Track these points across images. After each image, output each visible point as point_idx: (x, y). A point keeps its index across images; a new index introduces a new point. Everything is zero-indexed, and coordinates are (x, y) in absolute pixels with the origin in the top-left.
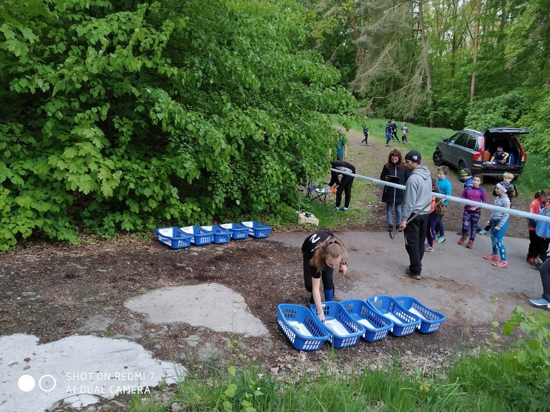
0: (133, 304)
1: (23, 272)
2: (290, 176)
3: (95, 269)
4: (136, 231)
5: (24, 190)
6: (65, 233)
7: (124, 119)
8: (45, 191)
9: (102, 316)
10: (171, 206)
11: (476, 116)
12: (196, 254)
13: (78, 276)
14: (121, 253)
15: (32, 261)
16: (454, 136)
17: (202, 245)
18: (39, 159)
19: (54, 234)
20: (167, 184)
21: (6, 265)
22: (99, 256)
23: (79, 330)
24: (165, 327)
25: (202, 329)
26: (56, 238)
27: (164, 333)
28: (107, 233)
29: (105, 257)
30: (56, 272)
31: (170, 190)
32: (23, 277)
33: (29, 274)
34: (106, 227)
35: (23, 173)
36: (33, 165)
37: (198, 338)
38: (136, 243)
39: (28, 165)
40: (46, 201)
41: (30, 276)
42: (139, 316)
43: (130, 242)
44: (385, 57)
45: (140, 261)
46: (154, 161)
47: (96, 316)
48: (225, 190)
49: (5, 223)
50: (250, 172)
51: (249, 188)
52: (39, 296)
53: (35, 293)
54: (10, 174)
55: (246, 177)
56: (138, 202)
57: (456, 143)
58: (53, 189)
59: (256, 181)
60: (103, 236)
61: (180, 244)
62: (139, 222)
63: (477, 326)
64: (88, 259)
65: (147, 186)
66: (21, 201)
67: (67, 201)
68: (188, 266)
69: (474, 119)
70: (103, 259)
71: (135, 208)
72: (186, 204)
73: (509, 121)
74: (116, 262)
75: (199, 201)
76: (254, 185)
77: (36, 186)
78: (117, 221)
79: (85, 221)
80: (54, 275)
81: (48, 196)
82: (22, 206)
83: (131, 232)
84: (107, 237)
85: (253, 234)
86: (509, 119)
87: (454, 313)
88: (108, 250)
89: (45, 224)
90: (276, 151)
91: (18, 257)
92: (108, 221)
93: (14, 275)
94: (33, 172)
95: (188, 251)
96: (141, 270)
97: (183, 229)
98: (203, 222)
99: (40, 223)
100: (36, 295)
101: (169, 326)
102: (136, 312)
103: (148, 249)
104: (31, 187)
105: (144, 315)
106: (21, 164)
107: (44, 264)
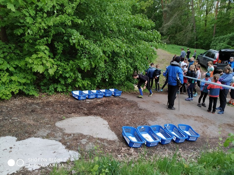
0: (59, 124)
1: (13, 109)
2: (130, 69)
3: (44, 108)
4: (63, 92)
5: (15, 73)
6: (32, 92)
7: (59, 43)
8: (24, 74)
9: (45, 129)
10: (78, 81)
11: (215, 44)
12: (88, 102)
14: (56, 101)
15: (18, 104)
16: (205, 53)
17: (91, 99)
18: (22, 60)
19: (28, 92)
20: (76, 72)
21: (7, 105)
22: (46, 102)
23: (35, 135)
24: (72, 135)
25: (88, 136)
26: (28, 94)
27: (71, 138)
28: (51, 92)
29: (49, 103)
31: (78, 74)
32: (13, 111)
34: (50, 90)
35: (14, 66)
36: (19, 62)
37: (86, 140)
38: (63, 97)
39: (16, 63)
40: (24, 78)
41: (16, 111)
42: (61, 130)
43: (60, 96)
44: (175, 17)
45: (64, 105)
46: (71, 62)
47: (43, 129)
48: (101, 75)
49: (7, 87)
50: (113, 67)
51: (112, 74)
52: (19, 120)
53: (17, 118)
54: (8, 66)
55: (111, 69)
56: (64, 80)
57: (206, 56)
58: (27, 73)
59: (115, 71)
60: (49, 94)
61: (82, 98)
62: (65, 88)
63: (212, 139)
64: (42, 104)
65: (68, 73)
66: (13, 78)
67: (33, 78)
68: (84, 108)
69: (215, 45)
70: (48, 104)
71: (63, 82)
72: (85, 81)
73: (230, 46)
74: (53, 105)
75: (91, 79)
76: (114, 73)
77: (20, 72)
78: (55, 87)
79: (41, 87)
80: (26, 110)
81: (25, 76)
82: (13, 80)
83: (61, 92)
84: (51, 94)
85: (113, 94)
86: (230, 45)
87: (202, 132)
88: (51, 100)
89: (24, 88)
90: (124, 58)
91: (12, 102)
92: (51, 87)
93: (9, 110)
94: (18, 65)
95: (85, 101)
96: (64, 109)
97: (83, 92)
98: (92, 89)
99: (21, 88)
100: (18, 119)
101: (74, 134)
102: (60, 128)
103: (68, 100)
104: (18, 72)
105: (63, 129)
106: (14, 62)
107: (23, 105)
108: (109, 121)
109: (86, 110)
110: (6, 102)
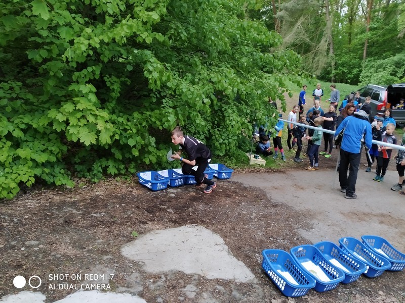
0: (129, 251)
1: (25, 219)
3: (89, 214)
4: (119, 174)
5: (24, 141)
6: (62, 179)
8: (43, 142)
9: (102, 267)
10: (149, 153)
12: (173, 195)
13: (75, 222)
14: (110, 196)
15: (33, 206)
18: (36, 113)
19: (52, 180)
20: (146, 134)
21: (10, 212)
22: (90, 199)
24: (163, 276)
25: (196, 277)
26: (53, 184)
27: (163, 284)
28: (96, 177)
29: (96, 200)
30: (55, 218)
31: (149, 139)
32: (25, 225)
33: (31, 221)
34: (95, 172)
35: (23, 127)
36: (31, 118)
37: (195, 288)
38: (121, 186)
39: (27, 119)
40: (43, 151)
41: (32, 223)
42: (137, 265)
43: (116, 184)
44: (298, 28)
45: (127, 204)
46: (136, 115)
47: (97, 266)
49: (8, 173)
52: (41, 246)
53: (37, 243)
54: (11, 128)
56: (122, 150)
58: (49, 140)
60: (93, 180)
62: (122, 167)
64: (82, 203)
65: (131, 137)
66: (22, 152)
67: (62, 150)
70: (95, 203)
71: (118, 155)
72: (162, 151)
73: (396, 78)
74: (106, 206)
77: (35, 138)
78: (103, 166)
79: (76, 166)
80: (53, 221)
81: (45, 147)
82: (23, 157)
83: (116, 175)
84: (96, 181)
88: (98, 193)
89: (43, 172)
91: (19, 202)
92: (97, 167)
93: (17, 223)
94: (32, 126)
96: (129, 213)
99: (38, 171)
100: (38, 245)
101: (166, 275)
102: (133, 261)
103: (132, 192)
104: (30, 139)
105: (140, 263)
106: (21, 118)
107: (44, 210)
108: (225, 236)
109: (173, 213)
110: (8, 204)
